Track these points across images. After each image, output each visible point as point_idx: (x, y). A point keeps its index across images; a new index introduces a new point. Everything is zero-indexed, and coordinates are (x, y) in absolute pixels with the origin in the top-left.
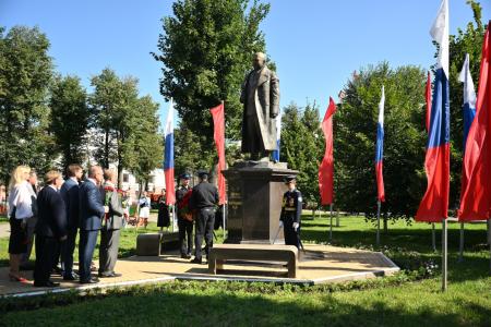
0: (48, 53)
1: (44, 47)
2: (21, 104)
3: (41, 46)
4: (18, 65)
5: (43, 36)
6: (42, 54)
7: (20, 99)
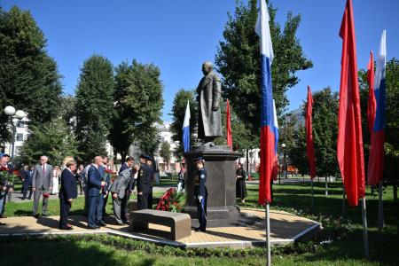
0: (160, 78)
1: (157, 75)
2: (144, 112)
3: (154, 75)
4: (140, 88)
5: (156, 68)
6: (155, 79)
7: (143, 110)
